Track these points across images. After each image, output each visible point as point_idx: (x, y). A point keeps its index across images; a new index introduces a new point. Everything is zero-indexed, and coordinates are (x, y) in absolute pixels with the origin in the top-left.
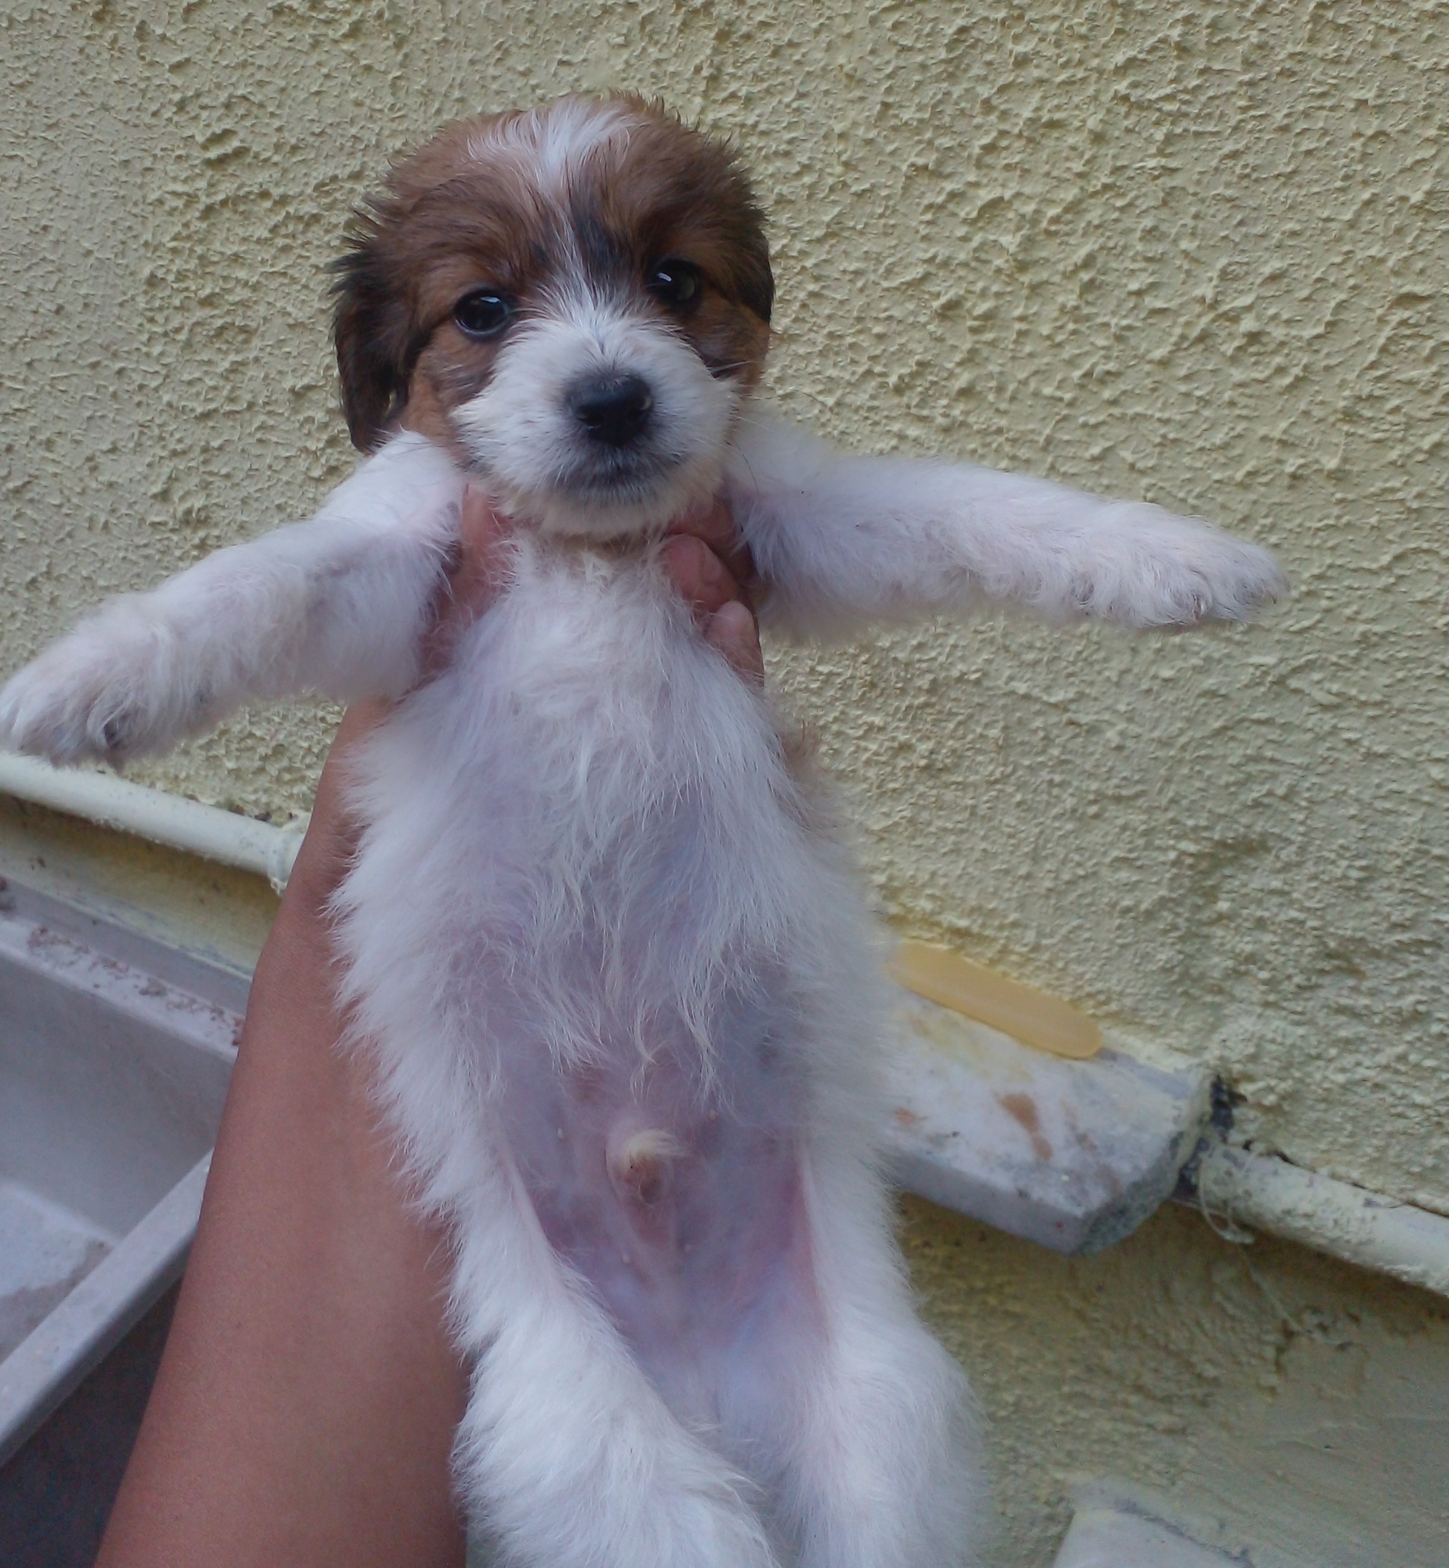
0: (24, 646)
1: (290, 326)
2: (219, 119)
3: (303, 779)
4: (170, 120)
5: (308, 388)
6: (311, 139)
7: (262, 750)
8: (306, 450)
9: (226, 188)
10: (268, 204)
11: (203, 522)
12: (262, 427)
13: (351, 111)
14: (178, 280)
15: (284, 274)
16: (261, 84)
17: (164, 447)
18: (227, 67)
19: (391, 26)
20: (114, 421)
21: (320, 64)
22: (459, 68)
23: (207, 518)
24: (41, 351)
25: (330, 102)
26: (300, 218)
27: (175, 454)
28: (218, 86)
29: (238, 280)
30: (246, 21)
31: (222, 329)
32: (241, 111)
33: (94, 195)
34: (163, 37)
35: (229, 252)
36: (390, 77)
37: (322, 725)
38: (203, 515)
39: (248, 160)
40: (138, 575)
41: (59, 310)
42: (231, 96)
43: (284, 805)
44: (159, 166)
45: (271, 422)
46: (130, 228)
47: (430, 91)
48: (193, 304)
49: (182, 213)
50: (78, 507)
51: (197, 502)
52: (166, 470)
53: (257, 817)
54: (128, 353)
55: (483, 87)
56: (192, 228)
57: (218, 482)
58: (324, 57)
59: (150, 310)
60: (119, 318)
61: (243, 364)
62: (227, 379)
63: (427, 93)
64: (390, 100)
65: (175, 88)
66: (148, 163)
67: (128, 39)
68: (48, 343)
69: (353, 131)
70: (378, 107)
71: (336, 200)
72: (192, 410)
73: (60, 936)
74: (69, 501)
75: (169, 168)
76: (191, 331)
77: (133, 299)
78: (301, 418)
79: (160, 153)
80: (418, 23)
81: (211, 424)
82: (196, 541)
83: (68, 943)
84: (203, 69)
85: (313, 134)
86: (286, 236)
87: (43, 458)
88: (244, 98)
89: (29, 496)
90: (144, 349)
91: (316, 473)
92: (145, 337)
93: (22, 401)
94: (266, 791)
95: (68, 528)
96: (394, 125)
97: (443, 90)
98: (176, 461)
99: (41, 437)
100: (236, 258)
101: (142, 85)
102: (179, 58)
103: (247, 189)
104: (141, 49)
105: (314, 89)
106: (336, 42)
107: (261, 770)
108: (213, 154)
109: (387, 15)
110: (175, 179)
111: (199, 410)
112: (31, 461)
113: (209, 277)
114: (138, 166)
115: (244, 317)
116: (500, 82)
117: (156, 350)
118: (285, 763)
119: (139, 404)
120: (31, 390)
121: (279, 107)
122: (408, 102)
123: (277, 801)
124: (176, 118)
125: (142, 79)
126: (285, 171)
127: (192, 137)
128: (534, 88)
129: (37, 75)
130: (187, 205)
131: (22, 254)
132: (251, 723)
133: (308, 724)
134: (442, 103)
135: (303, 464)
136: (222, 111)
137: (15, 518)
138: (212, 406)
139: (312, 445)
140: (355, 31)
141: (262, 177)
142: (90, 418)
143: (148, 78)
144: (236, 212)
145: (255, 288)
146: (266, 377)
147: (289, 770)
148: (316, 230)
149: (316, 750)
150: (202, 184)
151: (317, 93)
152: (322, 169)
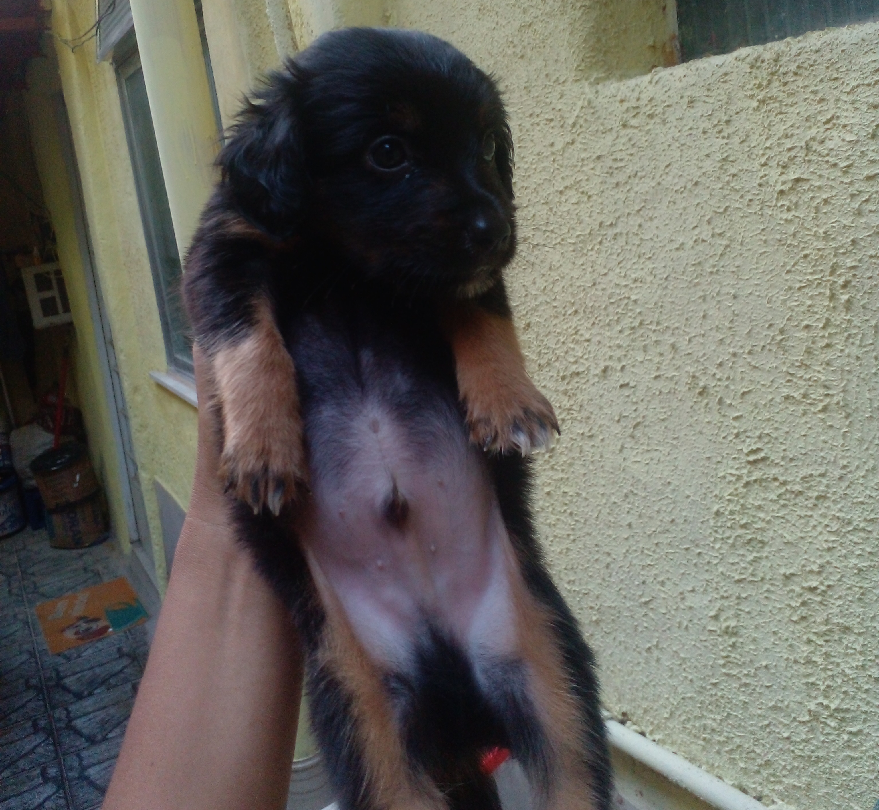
0: (642, 680)
1: (785, 543)
2: (755, 443)
3: (781, 782)
4: (731, 441)
5: (793, 575)
6: (800, 456)
7: (759, 761)
8: (789, 605)
9: (757, 475)
10: (777, 484)
11: (735, 634)
12: (767, 591)
13: (821, 445)
14: (730, 514)
15: (783, 518)
16: (776, 429)
17: (718, 593)
18: (760, 420)
19: (844, 408)
20: (694, 577)
21: (806, 422)
23: (737, 632)
24: (663, 539)
25: (811, 440)
26: (793, 492)
27: (723, 597)
28: (756, 428)
29: (760, 518)
30: (771, 400)
31: (751, 540)
32: (766, 440)
33: (693, 471)
34: (730, 405)
35: (756, 504)
36: (842, 431)
37: (792, 755)
38: (735, 630)
39: (768, 463)
40: (700, 655)
41: (673, 521)
42: (761, 433)
43: (770, 794)
44: (725, 461)
45: (772, 589)
46: (709, 488)
48: (737, 527)
49: (734, 484)
50: (674, 616)
51: (733, 623)
52: (718, 604)
53: (754, 797)
54: (704, 545)
56: (739, 491)
57: (743, 615)
58: (808, 420)
59: (716, 526)
60: (700, 528)
61: (760, 558)
62: (751, 564)
63: (861, 440)
64: (842, 442)
65: (735, 428)
66: (719, 459)
67: (714, 405)
68: (666, 535)
69: (822, 454)
70: (835, 444)
71: (811, 485)
72: (733, 577)
74: (670, 612)
75: (729, 462)
76: (735, 539)
77: (708, 520)
78: (788, 589)
79: (725, 456)
80: (857, 408)
81: (742, 585)
82: (731, 643)
84: (749, 420)
85: (802, 454)
86: (785, 500)
87: (659, 590)
88: (768, 434)
89: (651, 606)
90: (712, 545)
91: (795, 618)
92: (712, 539)
93: (652, 561)
94: (760, 784)
95: (668, 625)
96: (843, 453)
98: (723, 601)
99: (660, 579)
100: (759, 507)
101: (719, 425)
102: (737, 414)
103: (767, 476)
104: (719, 409)
105: (803, 433)
106: (815, 413)
107: (758, 772)
108: (751, 458)
109: (841, 403)
110: (732, 468)
111: (737, 578)
112: (653, 590)
113: (746, 515)
114: (715, 460)
115: (762, 536)
117: (717, 546)
118: (771, 771)
119: (707, 571)
120: (656, 556)
121: (785, 440)
122: (851, 443)
123: (766, 792)
124: (734, 441)
125: (719, 422)
126: (786, 469)
127: (742, 450)
129: (670, 416)
130: (737, 480)
131: (657, 493)
132: (755, 745)
133: (785, 752)
135: (788, 612)
136: (756, 439)
137: (644, 616)
138: (743, 577)
139: (794, 604)
140: (825, 409)
141: (775, 471)
142: (683, 574)
143: (722, 422)
144: (760, 486)
145: (769, 522)
146: (771, 566)
148: (801, 498)
149: (789, 767)
150: (745, 471)
151: (804, 436)
152: (805, 470)
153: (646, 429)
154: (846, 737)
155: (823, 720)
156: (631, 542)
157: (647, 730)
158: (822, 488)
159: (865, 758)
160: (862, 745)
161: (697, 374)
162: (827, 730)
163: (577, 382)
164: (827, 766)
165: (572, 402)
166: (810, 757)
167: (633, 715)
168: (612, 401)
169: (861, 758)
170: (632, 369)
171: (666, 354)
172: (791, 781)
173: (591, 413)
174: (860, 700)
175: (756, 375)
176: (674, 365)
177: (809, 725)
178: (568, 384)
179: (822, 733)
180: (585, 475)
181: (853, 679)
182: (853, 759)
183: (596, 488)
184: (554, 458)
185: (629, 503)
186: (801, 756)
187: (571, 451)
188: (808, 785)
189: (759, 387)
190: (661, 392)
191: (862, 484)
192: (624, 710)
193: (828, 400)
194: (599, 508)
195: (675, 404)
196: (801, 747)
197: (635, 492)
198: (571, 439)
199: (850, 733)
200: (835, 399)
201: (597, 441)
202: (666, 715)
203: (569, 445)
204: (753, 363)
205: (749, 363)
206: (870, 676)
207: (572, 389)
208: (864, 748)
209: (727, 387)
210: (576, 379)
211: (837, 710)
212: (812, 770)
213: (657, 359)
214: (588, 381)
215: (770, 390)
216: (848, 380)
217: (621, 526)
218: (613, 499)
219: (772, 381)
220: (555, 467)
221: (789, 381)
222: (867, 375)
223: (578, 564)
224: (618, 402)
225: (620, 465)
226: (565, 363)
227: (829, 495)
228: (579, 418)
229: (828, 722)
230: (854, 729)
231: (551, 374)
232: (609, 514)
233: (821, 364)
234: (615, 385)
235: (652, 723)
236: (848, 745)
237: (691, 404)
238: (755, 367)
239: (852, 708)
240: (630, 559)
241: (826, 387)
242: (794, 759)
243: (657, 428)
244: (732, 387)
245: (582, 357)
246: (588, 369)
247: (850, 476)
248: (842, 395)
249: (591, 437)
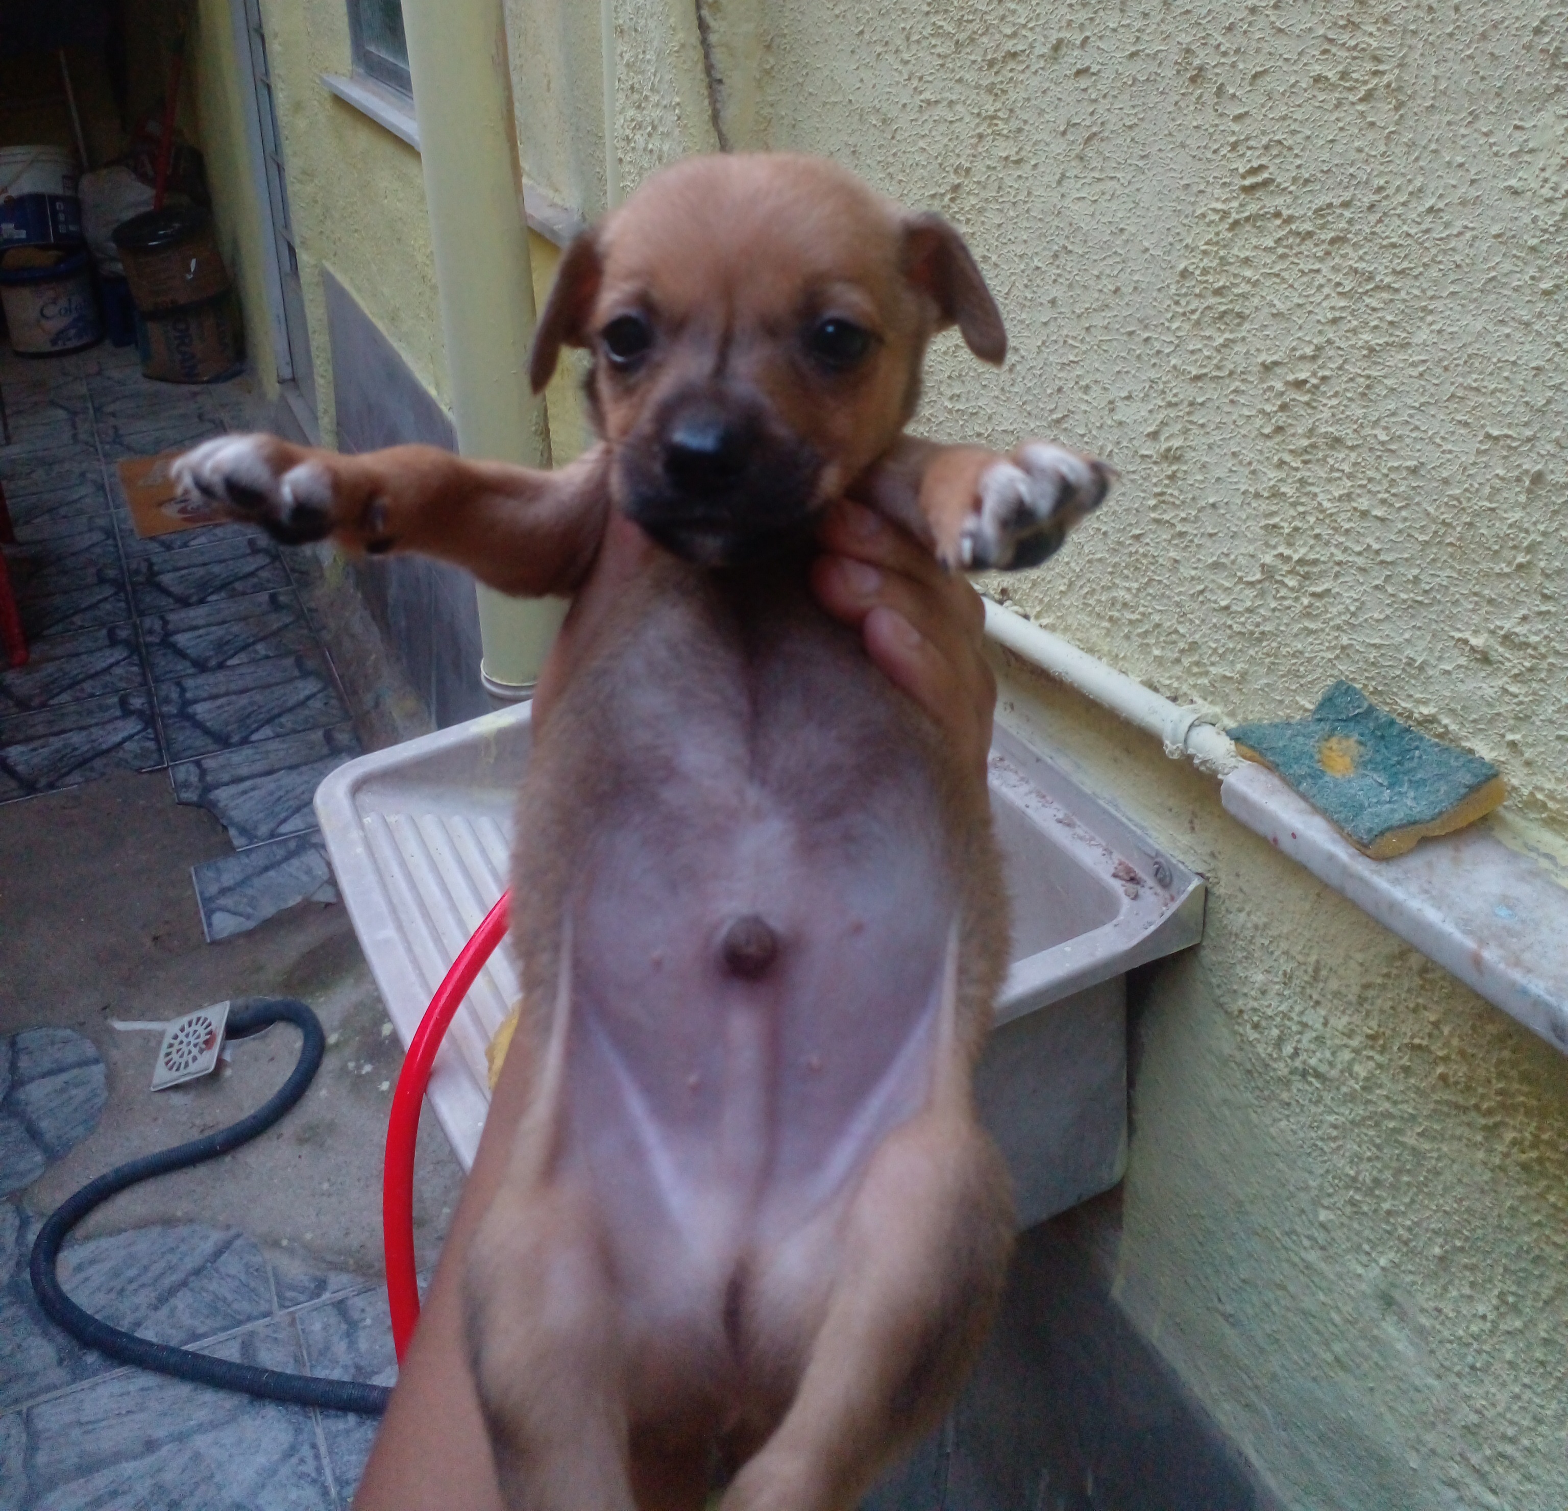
1: (1273, 315)
2: (1259, 157)
3: (1207, 673)
4: (1224, 156)
5: (1276, 364)
6: (1319, 175)
7: (1182, 645)
8: (1262, 412)
9: (1253, 208)
10: (1278, 222)
11: (1177, 459)
12: (1236, 391)
13: (1353, 155)
14: (1202, 274)
15: (1277, 275)
16: (1294, 132)
17: (1163, 399)
18: (1272, 119)
19: (1395, 93)
20: (1134, 376)
21: (1338, 120)
22: (1438, 128)
23: (1181, 456)
24: (1098, 320)
25: (1339, 148)
26: (1299, 234)
27: (1170, 405)
28: (1264, 133)
29: (1244, 278)
30: (1293, 86)
31: (1225, 313)
32: (1275, 152)
33: (1160, 208)
34: (1234, 95)
35: (1242, 256)
36: (1387, 131)
37: (1228, 631)
38: (1179, 453)
39: (1272, 188)
40: (1123, 494)
41: (1117, 290)
42: (1270, 140)
43: (1189, 692)
44: (1209, 190)
45: (1243, 388)
46: (1178, 234)
47: (1414, 143)
48: (1209, 293)
49: (1217, 226)
50: (1095, 437)
51: (1176, 443)
52: (1161, 417)
53: (1168, 698)
54: (1156, 326)
55: (1454, 142)
57: (1195, 430)
58: (1342, 114)
59: (1178, 295)
60: (1155, 299)
61: (1233, 341)
62: (1219, 351)
63: (1411, 145)
65: (1234, 133)
66: (1202, 187)
67: (1209, 98)
68: (1103, 314)
69: (1351, 170)
70: (1373, 153)
71: (1327, 222)
72: (1189, 373)
73: (1012, 767)
75: (1216, 191)
76: (1202, 313)
77: (1168, 286)
78: (1265, 386)
79: (1211, 180)
80: (1415, 92)
81: (1200, 384)
82: (1169, 473)
83: (1016, 772)
84: (1256, 120)
85: (1322, 171)
86: (1286, 247)
87: (1081, 399)
88: (1279, 142)
90: (1167, 324)
91: (1267, 431)
92: (1169, 315)
93: (1076, 356)
94: (1178, 678)
96: (1382, 168)
97: (1423, 143)
98: (1169, 410)
99: (1083, 383)
100: (1247, 261)
101: (1211, 130)
102: (1241, 111)
103: (1265, 210)
104: (1216, 104)
105: (1330, 137)
106: (1353, 104)
107: (1178, 661)
108: (1248, 182)
109: (1393, 86)
110: (1217, 200)
111: (1194, 373)
112: (1072, 400)
113: (1224, 274)
114: (1195, 189)
115: (1243, 306)
116: (1466, 139)
117: (1174, 326)
118: (1196, 658)
119: (1154, 365)
120: (1084, 348)
122: (1396, 151)
123: (1185, 688)
124: (1229, 155)
125: (1212, 126)
126: (1296, 198)
127: (1237, 169)
128: (1491, 145)
129: (1142, 119)
130: (1222, 219)
131: (1102, 248)
132: (1179, 623)
133: (1219, 629)
134: (1421, 153)
135: (1258, 422)
136: (1262, 151)
138: (1204, 371)
139: (1268, 408)
140: (1368, 97)
141: (1279, 201)
142: (1119, 372)
143: (1217, 125)
144: (1254, 226)
145: (1255, 284)
146: (1247, 353)
147: (1197, 664)
148: (1309, 243)
149: (1220, 651)
150: (1235, 204)
151: (1332, 141)
152: (1323, 198)
153: (1103, 144)
154: (1306, 601)
155: (1278, 578)
156: (1052, 327)
157: (1032, 613)
158: (1343, 225)
159: (1327, 630)
160: (1327, 611)
161: (1193, 47)
162: (1283, 592)
163: (1012, 70)
164: (1274, 644)
165: (998, 105)
166: (1252, 633)
167: (1016, 591)
168: (1059, 99)
169: (1322, 630)
170: (1099, 44)
171: (1152, 13)
172: (1221, 670)
173: (1025, 122)
174: (1336, 546)
175: (1281, 45)
176: (1162, 33)
177: (1259, 586)
178: (996, 73)
179: (1275, 597)
180: (1000, 225)
181: (1331, 515)
182: (1311, 632)
183: (1013, 247)
184: (958, 202)
185: (1058, 267)
186: (1240, 633)
187: (984, 188)
188: (1244, 674)
189: (1279, 63)
190: (1135, 80)
191: (1399, 216)
192: (1005, 585)
193: (1375, 81)
194: (1013, 278)
195: (1153, 99)
196: (1243, 619)
197: (1070, 247)
198: (989, 167)
199: (1313, 595)
200: (1386, 79)
201: (1027, 168)
202: (1063, 588)
203: (983, 179)
204: (1278, 24)
205: (1273, 23)
206: (1355, 509)
207: (1002, 82)
208: (1329, 615)
209: (1234, 65)
210: (1011, 65)
211: (1301, 562)
212: (1252, 652)
213: (1138, 24)
214: (1028, 67)
215: (1295, 68)
216: (1410, 47)
217: (1041, 304)
218: (1036, 262)
219: (1300, 54)
220: (957, 216)
221: (1325, 52)
222: (1438, 37)
223: (970, 368)
224: (1069, 99)
225: (1055, 206)
226: (997, 36)
227: (1349, 236)
228: (1005, 132)
229: (1286, 580)
230: (1319, 589)
231: (973, 58)
232: (1026, 286)
233: (1376, 23)
234: (1068, 72)
235: (1041, 601)
236: (1307, 614)
237: (1177, 98)
238: (1280, 30)
239: (1322, 559)
240: (1045, 355)
241: (1377, 59)
242: (1230, 637)
243: (1120, 141)
244: (1241, 66)
245: (1024, 26)
246: (1032, 47)
247: (1384, 203)
248: (1396, 71)
249: (1018, 162)
